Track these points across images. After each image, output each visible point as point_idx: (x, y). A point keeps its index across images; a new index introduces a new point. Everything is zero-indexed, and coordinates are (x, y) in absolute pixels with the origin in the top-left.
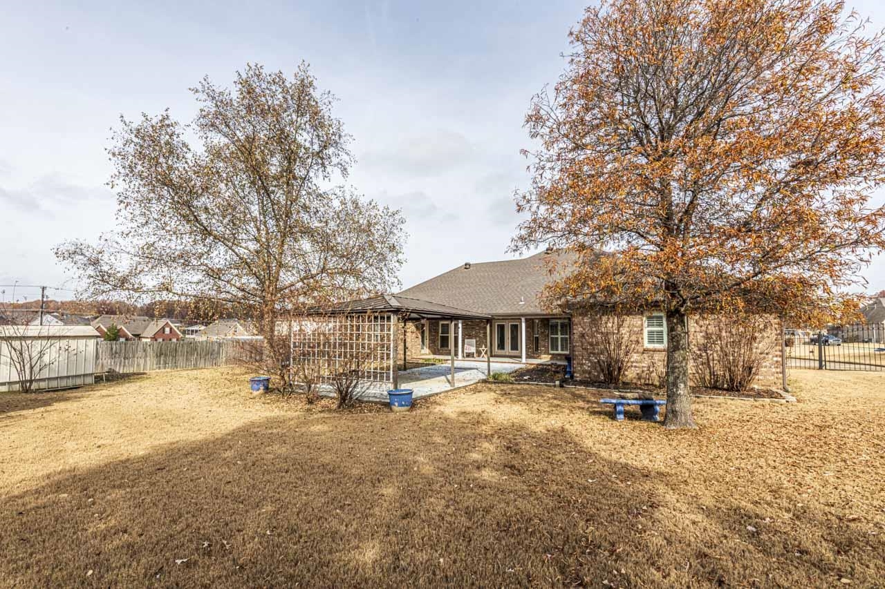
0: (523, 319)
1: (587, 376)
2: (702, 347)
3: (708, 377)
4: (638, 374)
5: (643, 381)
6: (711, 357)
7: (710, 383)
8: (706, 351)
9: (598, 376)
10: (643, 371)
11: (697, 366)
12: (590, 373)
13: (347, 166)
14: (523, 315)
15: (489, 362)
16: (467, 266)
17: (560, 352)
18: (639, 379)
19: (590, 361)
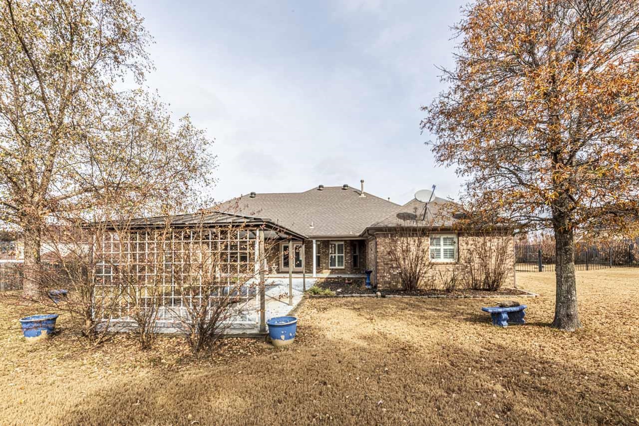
0: (314, 241)
1: (388, 285)
2: (467, 260)
3: (471, 282)
4: (425, 282)
5: (428, 287)
6: (473, 268)
7: (472, 286)
8: (469, 263)
9: (396, 285)
10: (428, 280)
11: (464, 274)
12: (390, 283)
13: (144, 71)
14: (314, 238)
15: (304, 278)
16: (253, 195)
17: (337, 267)
18: (426, 286)
19: (390, 273)
